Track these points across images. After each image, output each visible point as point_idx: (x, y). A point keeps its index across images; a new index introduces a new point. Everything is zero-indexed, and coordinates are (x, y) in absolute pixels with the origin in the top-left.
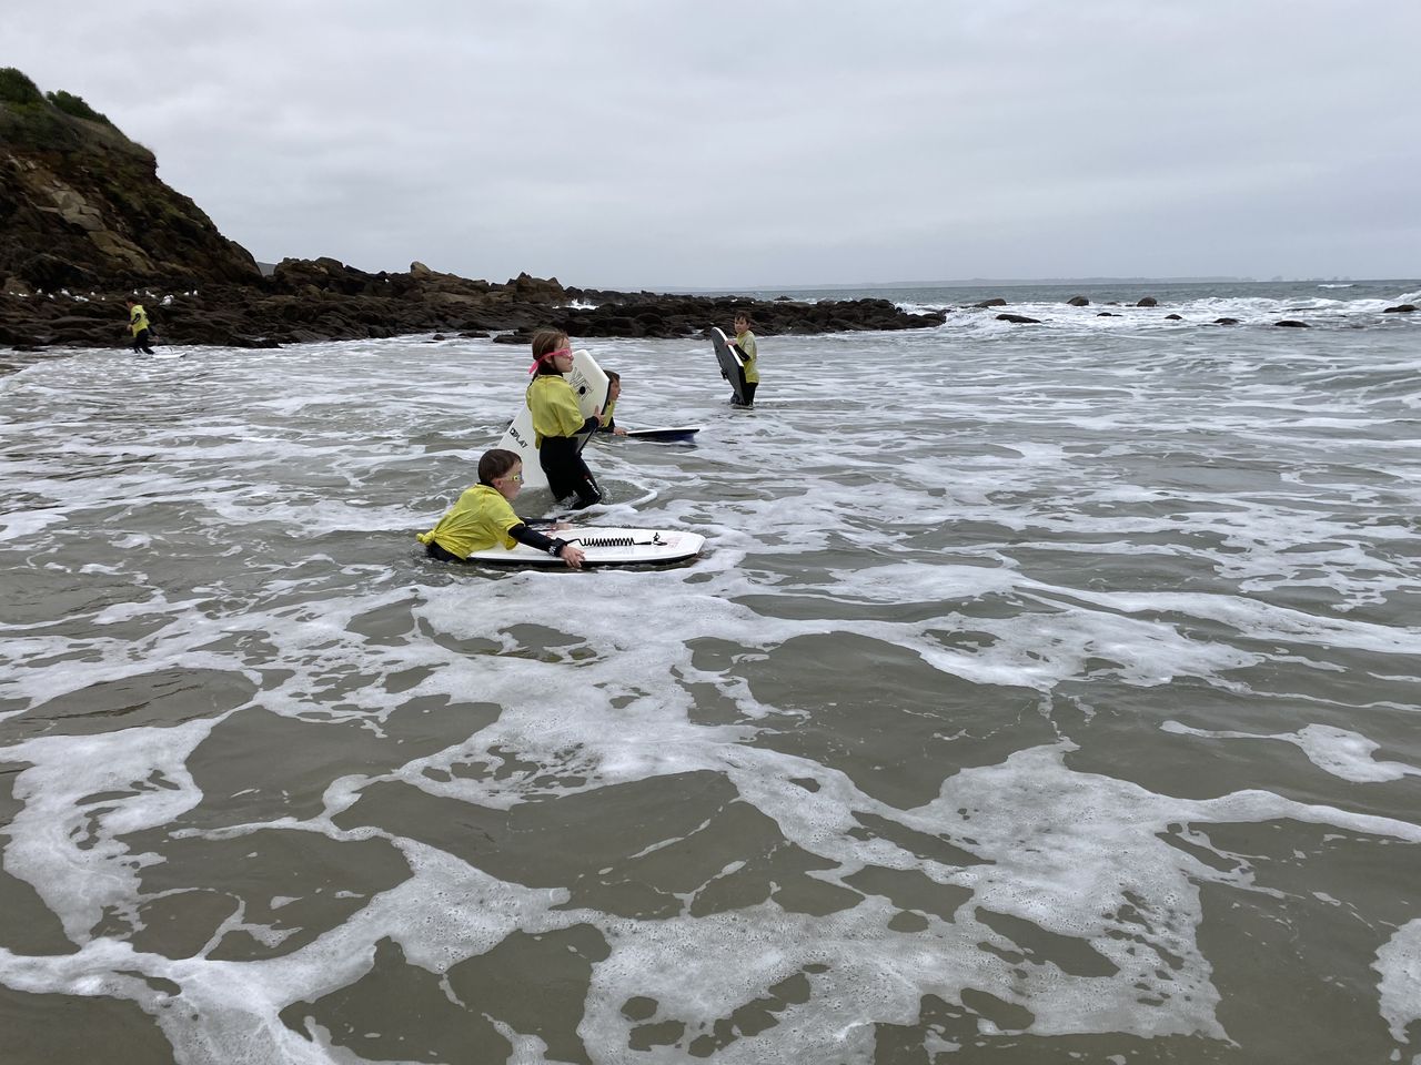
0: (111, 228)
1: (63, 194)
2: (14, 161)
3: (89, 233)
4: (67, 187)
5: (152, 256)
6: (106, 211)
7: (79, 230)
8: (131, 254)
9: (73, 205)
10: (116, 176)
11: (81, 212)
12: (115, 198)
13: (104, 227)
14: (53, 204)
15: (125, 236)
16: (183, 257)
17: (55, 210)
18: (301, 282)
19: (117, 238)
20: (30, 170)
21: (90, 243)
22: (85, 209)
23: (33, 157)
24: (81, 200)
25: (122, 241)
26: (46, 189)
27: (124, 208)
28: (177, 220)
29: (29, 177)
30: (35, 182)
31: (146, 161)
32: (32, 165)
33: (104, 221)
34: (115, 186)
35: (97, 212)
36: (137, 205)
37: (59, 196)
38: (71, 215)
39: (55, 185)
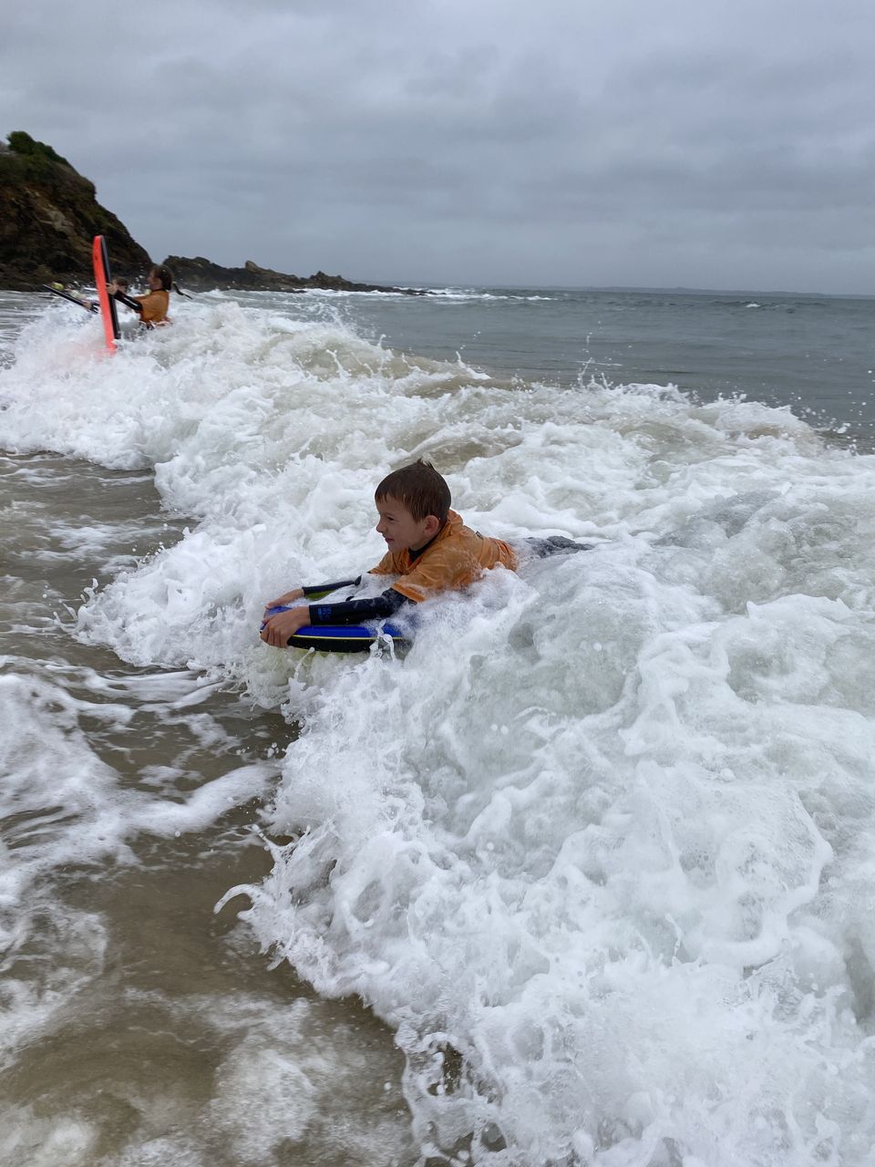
2: (29, 192)
3: (69, 237)
4: (55, 208)
6: (76, 224)
7: (63, 235)
9: (59, 220)
10: (78, 200)
11: (63, 225)
12: (80, 215)
13: (75, 234)
14: (48, 218)
17: (50, 223)
19: (83, 241)
20: (36, 198)
21: (70, 244)
23: (39, 190)
26: (46, 210)
29: (36, 201)
30: (39, 205)
31: (90, 189)
32: (37, 194)
33: (76, 231)
34: (79, 207)
35: (71, 224)
37: (52, 214)
38: (58, 226)
39: (49, 208)
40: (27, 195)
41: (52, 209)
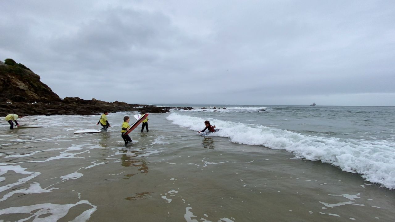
0: (30, 90)
1: (20, 83)
2: (10, 76)
3: (26, 91)
4: (21, 82)
5: (39, 96)
6: (29, 87)
7: (23, 90)
8: (35, 95)
9: (22, 85)
10: (32, 80)
11: (23, 87)
12: (32, 85)
13: (28, 90)
14: (17, 85)
15: (33, 92)
16: (45, 96)
17: (18, 86)
18: (72, 102)
19: (31, 92)
20: (13, 78)
21: (25, 93)
22: (25, 86)
23: (14, 76)
24: (24, 84)
25: (32, 93)
26: (16, 82)
27: (33, 86)
28: (44, 89)
29: (12, 80)
30: (14, 81)
31: (38, 78)
32: (13, 77)
33: (29, 89)
34: (31, 82)
35: (27, 87)
36: (36, 86)
37: (19, 84)
38: (21, 87)
39: (18, 82)
40: (9, 77)
41: (19, 82)
